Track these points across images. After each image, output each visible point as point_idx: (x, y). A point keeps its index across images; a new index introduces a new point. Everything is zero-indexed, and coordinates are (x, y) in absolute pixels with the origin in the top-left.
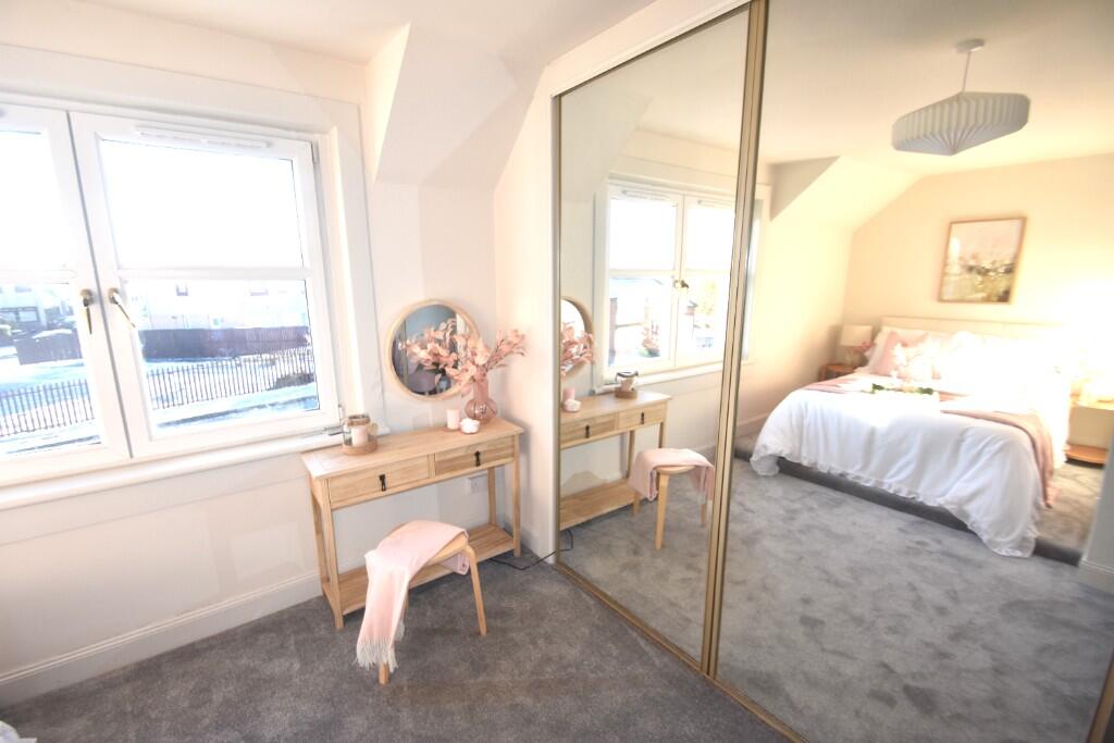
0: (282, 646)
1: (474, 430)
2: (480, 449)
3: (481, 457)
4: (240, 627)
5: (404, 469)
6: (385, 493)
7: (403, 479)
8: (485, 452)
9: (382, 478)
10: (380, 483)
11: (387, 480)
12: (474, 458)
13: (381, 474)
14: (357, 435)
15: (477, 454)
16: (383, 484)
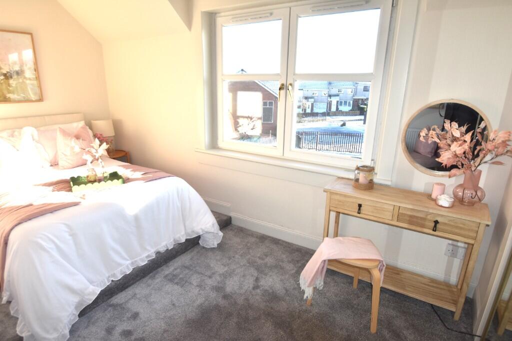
0: (298, 261)
1: (447, 205)
2: (439, 219)
3: (438, 226)
4: (295, 245)
5: (374, 206)
6: (358, 215)
7: (373, 212)
8: (445, 224)
9: (360, 206)
10: (358, 208)
11: (362, 208)
12: (433, 224)
13: (360, 203)
14: (362, 178)
15: (436, 222)
16: (359, 209)
